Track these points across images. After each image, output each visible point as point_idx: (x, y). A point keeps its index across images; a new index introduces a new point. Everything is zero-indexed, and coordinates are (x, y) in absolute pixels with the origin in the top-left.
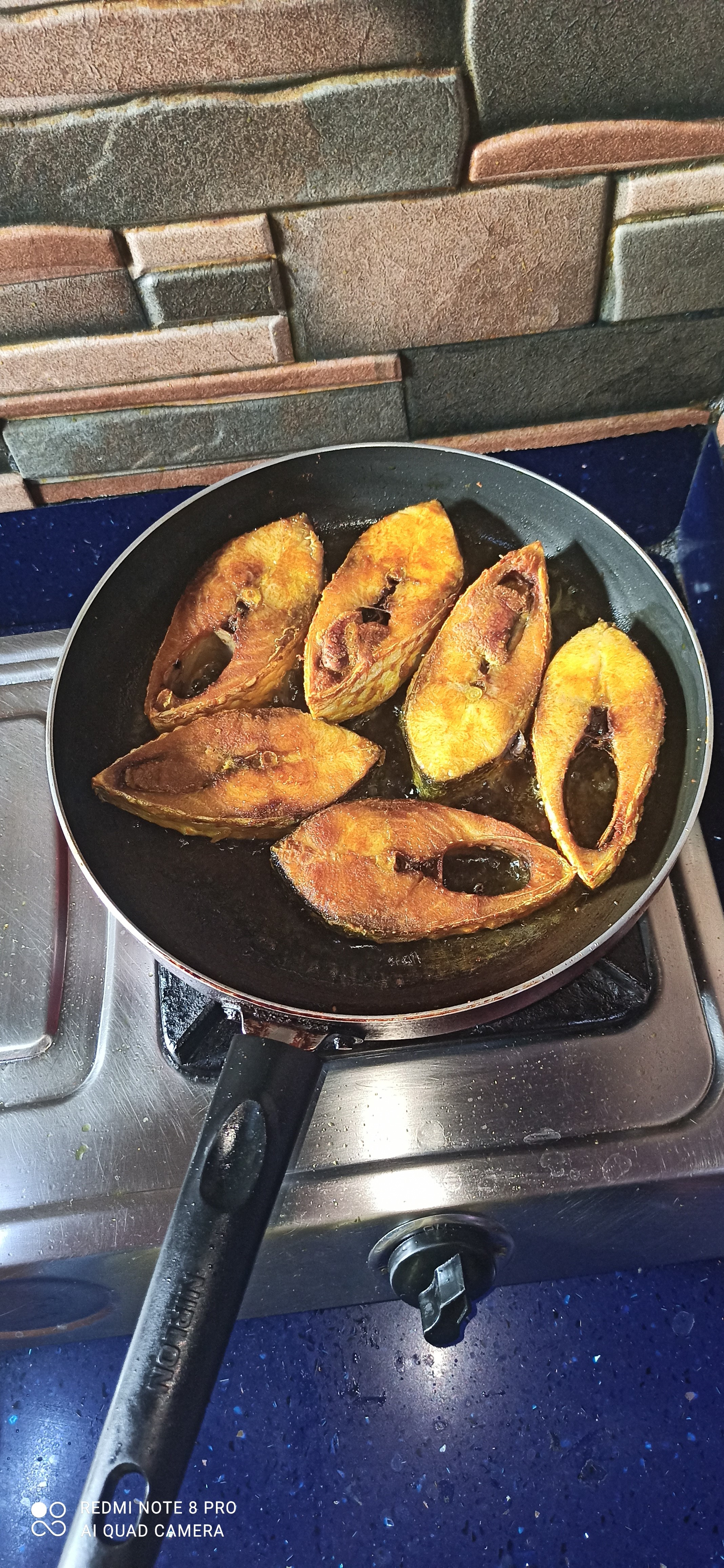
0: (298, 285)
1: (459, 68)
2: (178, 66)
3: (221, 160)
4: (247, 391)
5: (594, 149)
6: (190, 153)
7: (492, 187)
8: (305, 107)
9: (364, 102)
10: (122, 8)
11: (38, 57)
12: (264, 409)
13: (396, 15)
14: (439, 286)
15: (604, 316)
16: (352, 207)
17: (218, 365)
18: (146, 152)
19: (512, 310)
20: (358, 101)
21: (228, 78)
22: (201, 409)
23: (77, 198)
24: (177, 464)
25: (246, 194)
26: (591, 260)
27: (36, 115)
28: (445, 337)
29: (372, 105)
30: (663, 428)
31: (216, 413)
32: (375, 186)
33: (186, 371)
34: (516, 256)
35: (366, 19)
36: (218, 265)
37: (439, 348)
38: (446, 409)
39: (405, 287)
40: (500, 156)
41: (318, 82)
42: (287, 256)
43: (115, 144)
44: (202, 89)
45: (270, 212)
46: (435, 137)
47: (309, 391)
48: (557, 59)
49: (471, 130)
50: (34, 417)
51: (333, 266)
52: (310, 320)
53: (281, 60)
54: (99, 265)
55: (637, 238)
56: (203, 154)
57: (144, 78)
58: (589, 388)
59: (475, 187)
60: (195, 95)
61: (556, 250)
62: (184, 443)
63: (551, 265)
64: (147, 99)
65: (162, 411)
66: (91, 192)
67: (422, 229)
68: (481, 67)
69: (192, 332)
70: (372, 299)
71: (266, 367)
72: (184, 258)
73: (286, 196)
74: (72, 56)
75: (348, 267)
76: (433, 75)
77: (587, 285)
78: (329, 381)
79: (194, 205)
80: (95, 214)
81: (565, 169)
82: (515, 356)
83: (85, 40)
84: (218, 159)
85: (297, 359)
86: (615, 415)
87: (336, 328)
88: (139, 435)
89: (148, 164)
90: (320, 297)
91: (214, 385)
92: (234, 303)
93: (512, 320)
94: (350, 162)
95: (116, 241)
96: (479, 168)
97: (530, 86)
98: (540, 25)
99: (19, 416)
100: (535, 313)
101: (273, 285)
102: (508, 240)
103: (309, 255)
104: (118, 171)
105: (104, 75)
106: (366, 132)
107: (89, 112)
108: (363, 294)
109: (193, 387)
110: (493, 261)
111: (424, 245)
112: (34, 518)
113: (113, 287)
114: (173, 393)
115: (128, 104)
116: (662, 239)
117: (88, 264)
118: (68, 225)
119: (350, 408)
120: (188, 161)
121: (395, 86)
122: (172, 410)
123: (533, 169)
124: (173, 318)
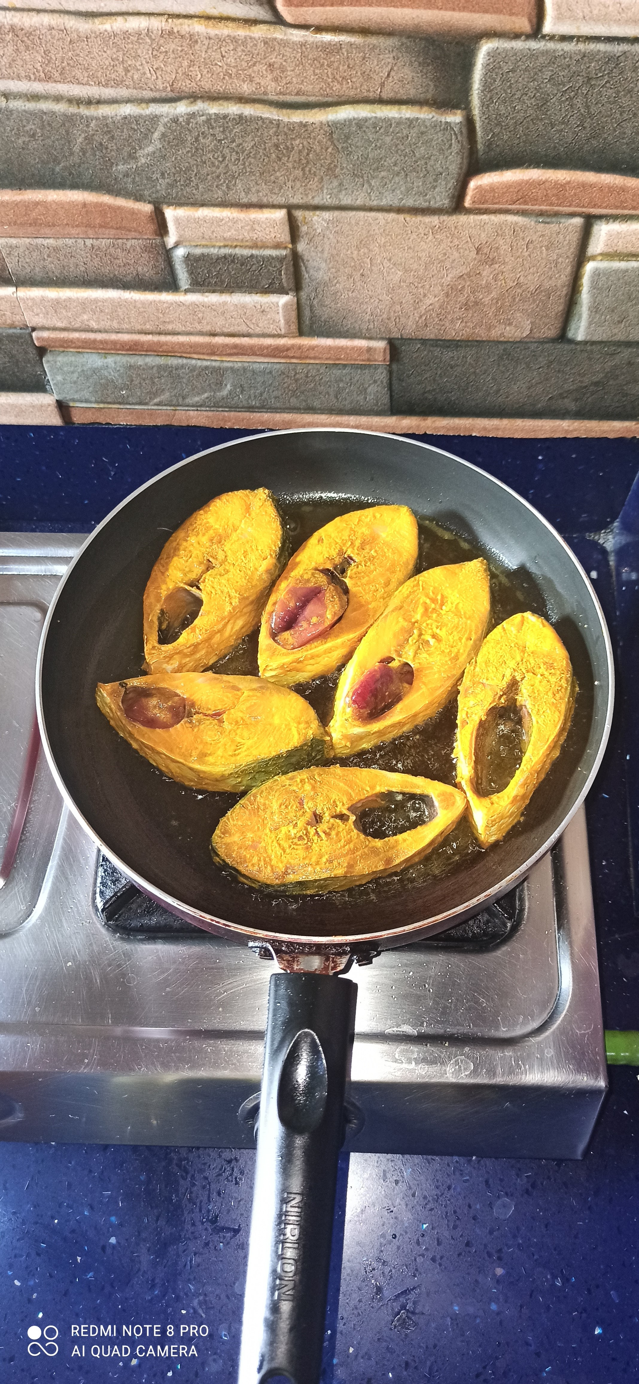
0: (307, 272)
1: (464, 112)
2: (224, 78)
3: (253, 160)
4: (254, 354)
5: (575, 194)
6: (226, 151)
7: (484, 213)
8: (329, 126)
9: (380, 129)
10: (181, 24)
11: (105, 55)
12: (267, 371)
13: (415, 61)
14: (429, 290)
15: (570, 335)
16: (361, 214)
17: (231, 330)
18: (189, 145)
19: (490, 319)
20: (375, 128)
21: (265, 93)
22: (214, 364)
23: (126, 175)
24: (187, 406)
25: (271, 191)
26: (563, 287)
27: (99, 102)
28: (430, 334)
29: (387, 133)
30: (611, 436)
31: (226, 369)
32: (382, 199)
33: (204, 330)
34: (498, 274)
35: (389, 60)
36: (241, 246)
37: (424, 342)
38: (425, 393)
39: (400, 287)
40: (492, 188)
41: (343, 107)
42: (301, 247)
43: (163, 135)
44: (242, 100)
45: (290, 209)
46: (438, 165)
47: (308, 361)
48: (551, 116)
49: (470, 164)
50: (71, 350)
51: (340, 260)
52: (315, 303)
53: (312, 84)
54: (140, 232)
55: (605, 274)
56: (237, 153)
57: (193, 84)
58: (551, 393)
59: (469, 211)
60: (236, 104)
61: (534, 274)
62: (196, 390)
63: (528, 286)
64: (195, 101)
65: (180, 361)
66: (138, 172)
67: (419, 240)
68: (484, 113)
69: (213, 298)
70: (370, 293)
71: (273, 336)
72: (213, 237)
73: (305, 198)
74: (134, 57)
75: (353, 264)
76: (442, 114)
77: (558, 307)
78: (325, 356)
79: (225, 194)
80: (140, 190)
81: (548, 207)
82: (489, 358)
83: (147, 47)
84: (250, 159)
85: (301, 333)
86: (571, 419)
87: (337, 313)
88: (158, 377)
89: (190, 155)
90: (326, 284)
91: (227, 345)
92: (251, 280)
93: (489, 328)
94: (362, 177)
95: (156, 215)
96: (474, 197)
97: (525, 135)
98: (538, 85)
99: (57, 347)
100: (510, 324)
101: (286, 269)
102: (493, 260)
103: (320, 249)
104: (164, 157)
105: (160, 77)
106: (380, 154)
107: (144, 105)
108: (363, 288)
109: (209, 345)
110: (478, 276)
111: (420, 255)
112: (62, 433)
113: (149, 252)
114: (191, 347)
115: (178, 104)
116: (626, 278)
117: (130, 231)
118: (116, 196)
119: (342, 381)
120: (224, 158)
121: (408, 119)
122: (189, 361)
123: (520, 204)
124: (199, 285)
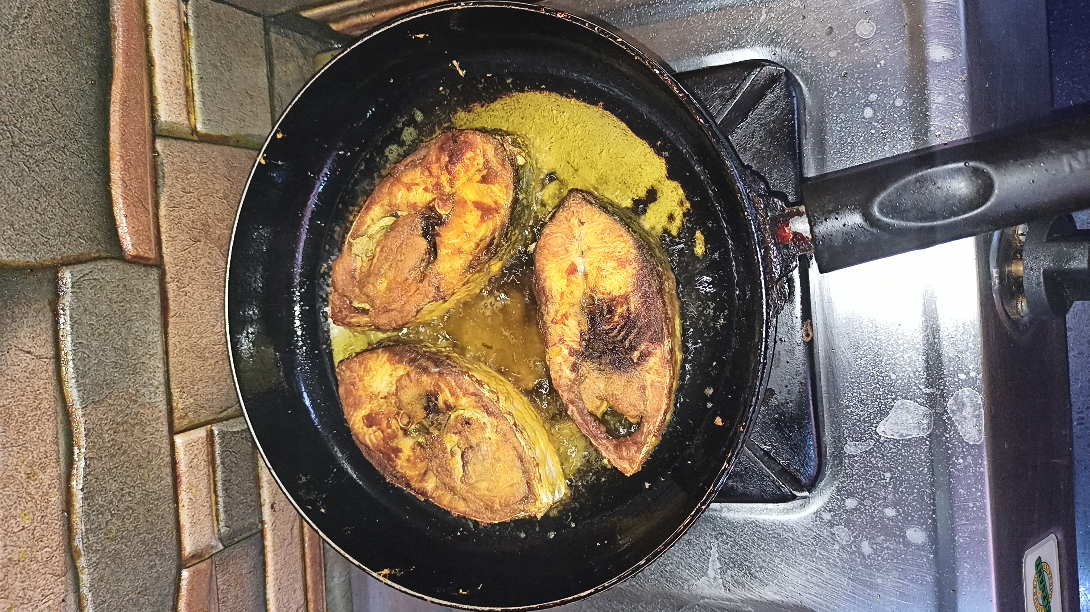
1: (60, 268)
2: (47, 523)
3: (129, 479)
5: (133, 150)
6: (122, 507)
7: (161, 240)
8: (87, 406)
9: (85, 354)
16: (171, 360)
18: (119, 546)
20: (84, 359)
21: (59, 477)
25: (158, 455)
29: (88, 347)
32: (156, 342)
35: (12, 354)
40: (135, 233)
41: (66, 394)
44: (68, 501)
45: (173, 433)
46: (117, 290)
48: (56, 181)
49: (114, 258)
53: (45, 430)
55: (208, 115)
57: (56, 554)
59: (160, 253)
60: (73, 506)
61: (214, 184)
64: (75, 549)
67: (192, 300)
69: (266, 496)
72: (208, 505)
73: (161, 420)
76: (65, 292)
79: (165, 500)
80: (169, 586)
81: (148, 176)
84: (128, 482)
89: (129, 544)
96: (144, 249)
97: (77, 206)
98: (25, 197)
102: (204, 225)
105: (52, 590)
106: (110, 351)
107: (83, 601)
115: (79, 566)
116: (209, 94)
120: (128, 508)
121: (72, 326)
123: (148, 204)
124: (255, 510)
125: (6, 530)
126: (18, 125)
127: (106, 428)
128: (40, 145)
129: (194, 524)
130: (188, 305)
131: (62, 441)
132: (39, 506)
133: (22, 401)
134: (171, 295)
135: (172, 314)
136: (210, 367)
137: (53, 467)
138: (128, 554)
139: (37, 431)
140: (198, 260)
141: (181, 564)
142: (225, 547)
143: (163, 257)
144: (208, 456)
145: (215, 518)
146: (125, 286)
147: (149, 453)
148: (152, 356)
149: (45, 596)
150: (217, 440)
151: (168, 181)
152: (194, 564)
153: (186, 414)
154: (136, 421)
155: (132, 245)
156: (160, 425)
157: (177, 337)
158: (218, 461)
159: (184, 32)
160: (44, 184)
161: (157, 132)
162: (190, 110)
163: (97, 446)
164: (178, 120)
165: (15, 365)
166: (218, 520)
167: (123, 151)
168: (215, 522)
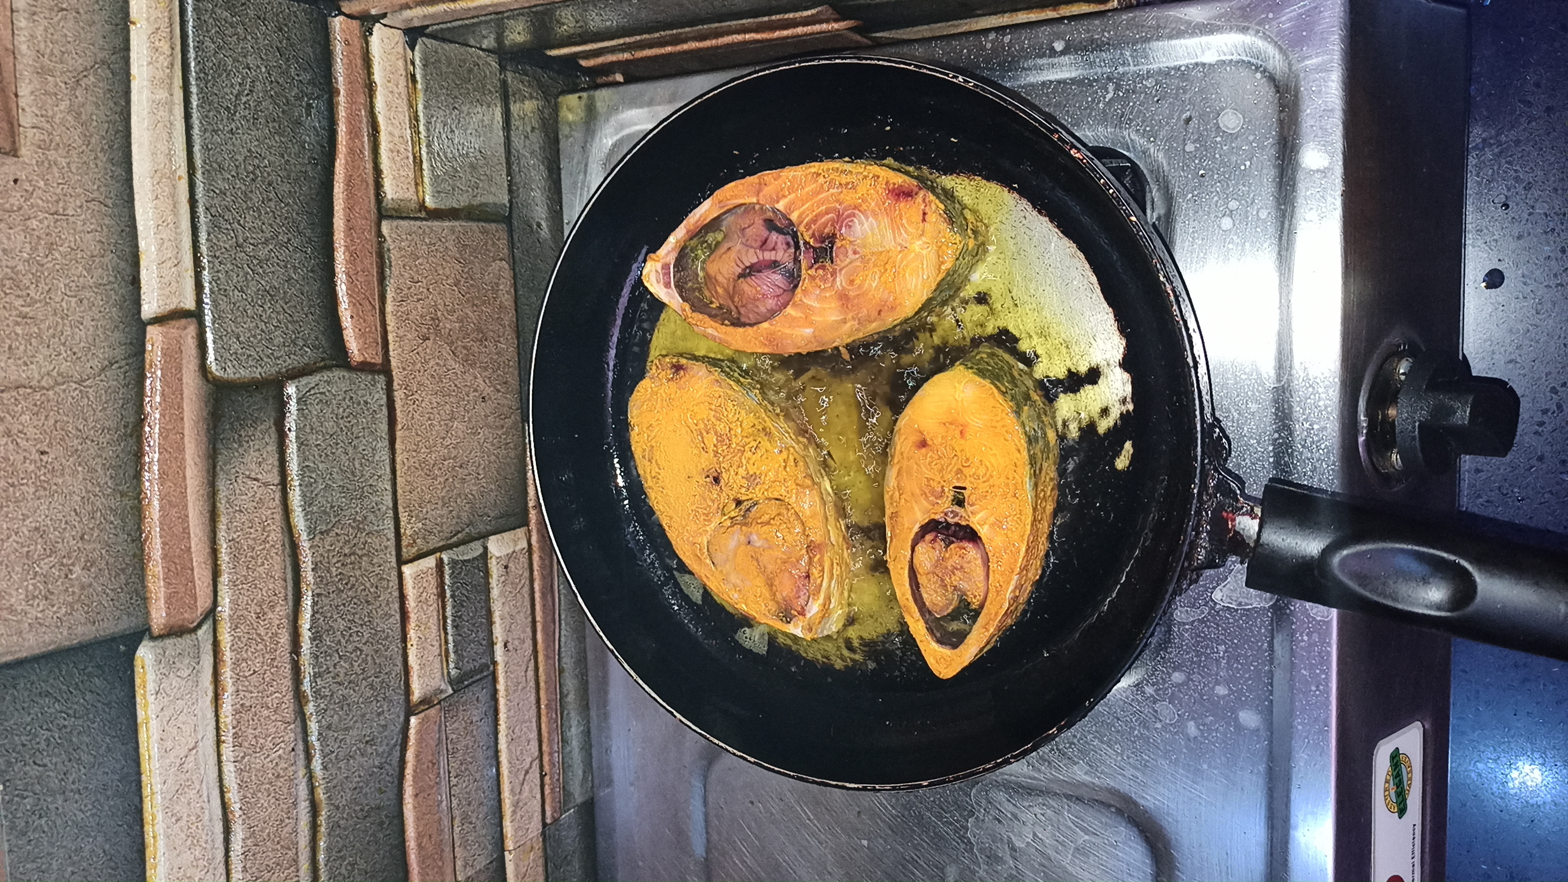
1: (285, 381)
3: (357, 617)
5: (358, 238)
7: (387, 340)
9: (312, 478)
10: (226, 726)
11: (266, 805)
13: (238, 452)
15: (503, 209)
17: (527, 603)
18: (347, 691)
19: (493, 310)
20: (311, 484)
21: (287, 616)
25: (386, 589)
27: (313, 801)
28: (513, 376)
29: (315, 470)
32: (383, 461)
33: (531, 634)
34: (447, 310)
35: (240, 482)
36: (444, 612)
39: (470, 421)
40: (361, 336)
41: (293, 526)
44: (296, 642)
45: (401, 563)
48: (280, 283)
49: (340, 366)
52: (492, 515)
53: (273, 566)
55: (437, 187)
56: (351, 635)
57: (285, 700)
59: (386, 356)
60: (301, 647)
61: (444, 269)
63: (456, 273)
64: (303, 694)
70: (478, 454)
72: (437, 644)
73: (389, 550)
74: (265, 771)
75: (451, 480)
76: (290, 409)
77: (475, 231)
79: (394, 640)
80: (398, 736)
81: (375, 268)
83: (253, 760)
84: (356, 620)
87: (501, 488)
90: (474, 507)
91: (543, 604)
92: (478, 593)
93: (503, 309)
94: (363, 488)
96: (371, 354)
97: (302, 309)
98: (250, 304)
100: (497, 284)
102: (434, 320)
103: (439, 521)
105: (282, 739)
106: (337, 473)
107: (312, 750)
108: (474, 463)
109: (545, 625)
110: (451, 333)
111: (435, 405)
115: (307, 712)
120: (357, 649)
121: (299, 449)
123: (374, 300)
125: (238, 674)
126: (242, 222)
127: (335, 560)
128: (263, 243)
129: (422, 666)
130: (416, 416)
131: (289, 576)
132: (268, 649)
133: (251, 533)
134: (398, 405)
135: (399, 427)
136: (439, 487)
137: (282, 605)
138: (356, 700)
139: (266, 566)
140: (426, 362)
141: (410, 711)
142: (455, 691)
143: (389, 361)
144: (437, 588)
145: (444, 659)
146: (351, 398)
147: (377, 587)
148: (380, 477)
149: (276, 745)
150: (447, 570)
151: (395, 271)
152: (423, 711)
153: (414, 541)
154: (364, 551)
155: (359, 350)
156: (388, 556)
157: (405, 453)
158: (448, 594)
159: (410, 85)
160: (268, 288)
161: (384, 213)
162: (418, 182)
163: (325, 581)
164: (406, 196)
165: (242, 495)
166: (447, 661)
167: (348, 240)
168: (445, 663)
